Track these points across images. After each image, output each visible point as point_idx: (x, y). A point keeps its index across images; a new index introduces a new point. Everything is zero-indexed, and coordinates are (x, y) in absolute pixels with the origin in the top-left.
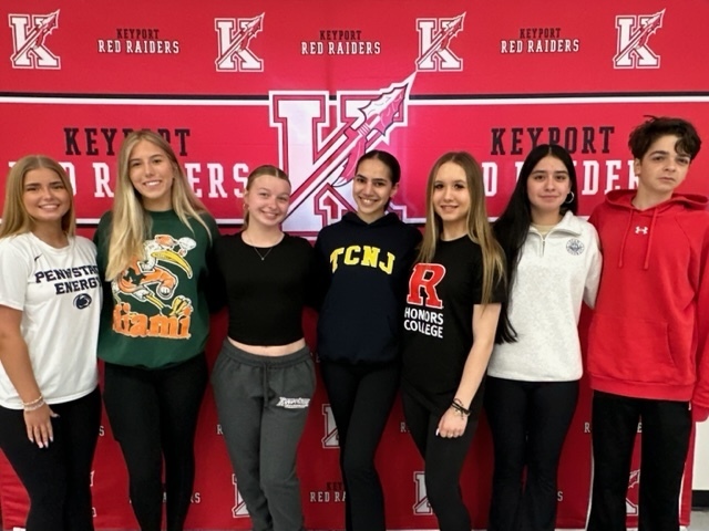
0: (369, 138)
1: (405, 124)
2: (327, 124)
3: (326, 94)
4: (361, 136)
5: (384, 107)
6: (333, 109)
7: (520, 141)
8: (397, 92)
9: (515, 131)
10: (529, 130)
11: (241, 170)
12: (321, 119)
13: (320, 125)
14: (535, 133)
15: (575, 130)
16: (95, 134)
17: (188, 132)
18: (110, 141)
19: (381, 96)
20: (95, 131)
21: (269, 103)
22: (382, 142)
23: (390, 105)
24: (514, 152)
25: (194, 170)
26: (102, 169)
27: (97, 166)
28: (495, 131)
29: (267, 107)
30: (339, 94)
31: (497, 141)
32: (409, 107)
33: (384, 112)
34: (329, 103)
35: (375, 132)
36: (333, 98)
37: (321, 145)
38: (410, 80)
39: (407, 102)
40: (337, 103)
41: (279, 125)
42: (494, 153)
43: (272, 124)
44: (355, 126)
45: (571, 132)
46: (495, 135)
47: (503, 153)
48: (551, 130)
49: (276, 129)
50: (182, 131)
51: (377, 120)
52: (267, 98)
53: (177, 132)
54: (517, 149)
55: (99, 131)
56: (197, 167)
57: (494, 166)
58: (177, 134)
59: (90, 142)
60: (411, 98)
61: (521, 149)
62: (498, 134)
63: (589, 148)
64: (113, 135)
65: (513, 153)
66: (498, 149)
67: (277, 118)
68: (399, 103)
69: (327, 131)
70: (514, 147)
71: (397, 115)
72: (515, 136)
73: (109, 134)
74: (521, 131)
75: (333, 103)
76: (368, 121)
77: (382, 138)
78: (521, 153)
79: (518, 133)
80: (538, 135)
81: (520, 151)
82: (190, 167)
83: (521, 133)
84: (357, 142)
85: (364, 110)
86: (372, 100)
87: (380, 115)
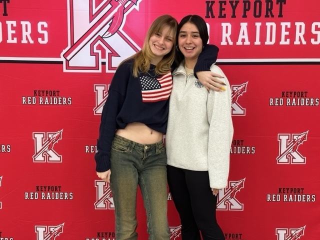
0: (126, 6)
4: (120, 5)
7: (224, 9)
9: (221, 3)
10: (230, 2)
11: (42, 26)
14: (234, 4)
15: (260, 2)
22: (135, 9)
24: (220, 17)
25: (12, 25)
28: (208, 3)
31: (210, 9)
35: (130, 2)
37: (95, 11)
42: (208, 17)
45: (258, 4)
46: (208, 5)
47: (213, 17)
48: (245, 2)
54: (223, 15)
56: (14, 23)
57: (208, 25)
61: (225, 15)
62: (210, 4)
63: (269, 14)
66: (210, 14)
69: (98, 2)
70: (221, 13)
72: (221, 6)
77: (134, 6)
78: (225, 17)
79: (223, 4)
80: (236, 5)
81: (225, 16)
82: (9, 23)
83: (225, 4)
84: (119, 9)
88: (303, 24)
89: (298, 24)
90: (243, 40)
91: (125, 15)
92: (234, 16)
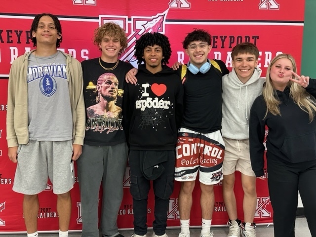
1: (163, 33)
2: (127, 32)
3: (127, 17)
5: (154, 24)
6: (129, 25)
7: (216, 42)
8: (160, 18)
9: (214, 37)
10: (220, 37)
11: (85, 53)
12: (124, 29)
14: (223, 38)
15: (241, 37)
16: (12, 33)
18: (19, 36)
19: (153, 19)
20: (11, 31)
21: (99, 21)
23: (157, 24)
24: (214, 47)
26: (14, 50)
27: (12, 49)
30: (133, 18)
32: (166, 25)
33: (154, 27)
34: (128, 22)
36: (130, 19)
38: (166, 12)
39: (165, 23)
40: (132, 22)
44: (140, 33)
45: (240, 39)
48: (231, 37)
51: (151, 30)
52: (98, 18)
55: (13, 31)
56: (63, 50)
59: (9, 37)
60: (166, 21)
61: (217, 46)
64: (20, 34)
68: (161, 23)
69: (127, 35)
70: (214, 44)
71: (160, 29)
72: (214, 40)
73: (19, 33)
74: (217, 37)
75: (130, 22)
76: (146, 31)
80: (225, 39)
81: (216, 47)
83: (217, 38)
85: (144, 26)
86: (148, 21)
87: (152, 28)
88: (270, 53)
89: (267, 53)
90: (229, 64)
92: (223, 47)
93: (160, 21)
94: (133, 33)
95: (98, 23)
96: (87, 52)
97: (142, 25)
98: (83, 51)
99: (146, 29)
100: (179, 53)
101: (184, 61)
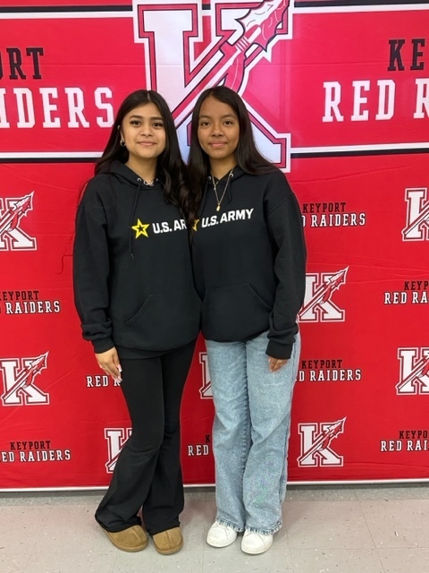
0: (248, 54)
1: (289, 36)
2: (200, 39)
3: (199, 2)
4: (239, 52)
5: (266, 16)
6: (206, 20)
7: (421, 54)
9: (415, 42)
11: (103, 95)
12: (193, 33)
13: (192, 40)
17: (41, 50)
19: (262, 4)
21: (133, 14)
22: (264, 59)
23: (272, 15)
24: (414, 67)
25: (50, 95)
28: (392, 43)
29: (131, 19)
30: (213, 2)
31: (395, 55)
32: (294, 15)
33: (266, 23)
34: (201, 13)
35: (255, 47)
37: (193, 64)
39: (292, 10)
40: (211, 13)
41: (145, 41)
42: (391, 68)
43: (137, 40)
44: (232, 41)
46: (393, 47)
47: (401, 68)
49: (142, 45)
50: (35, 50)
51: (258, 32)
52: (130, 8)
53: (28, 51)
54: (418, 65)
56: (54, 92)
57: (391, 84)
58: (28, 54)
60: (296, 5)
61: (422, 64)
62: (397, 45)
65: (412, 69)
66: (396, 64)
67: (143, 33)
68: (283, 11)
69: (200, 48)
70: (414, 61)
71: (280, 26)
72: (415, 48)
74: (423, 42)
75: (207, 13)
76: (247, 34)
77: (263, 54)
78: (422, 69)
79: (419, 44)
81: (421, 67)
82: (45, 92)
83: (423, 45)
84: (235, 60)
85: (243, 21)
86: (251, 9)
87: (261, 26)
91: (247, 70)
93: (280, 6)
94: (215, 40)
95: (132, 18)
96: (109, 94)
97: (237, 20)
98: (98, 92)
99: (247, 29)
100: (328, 86)
101: (339, 106)
